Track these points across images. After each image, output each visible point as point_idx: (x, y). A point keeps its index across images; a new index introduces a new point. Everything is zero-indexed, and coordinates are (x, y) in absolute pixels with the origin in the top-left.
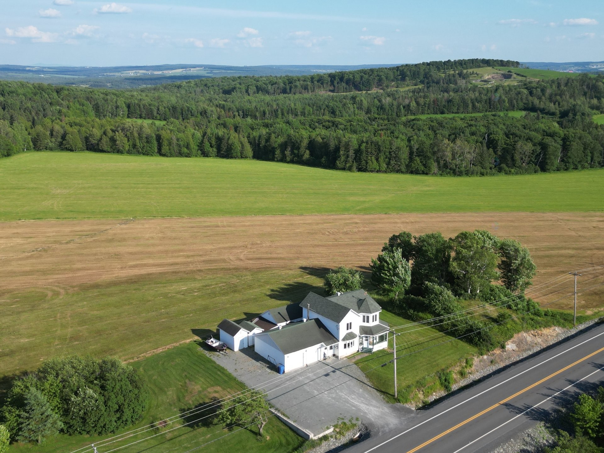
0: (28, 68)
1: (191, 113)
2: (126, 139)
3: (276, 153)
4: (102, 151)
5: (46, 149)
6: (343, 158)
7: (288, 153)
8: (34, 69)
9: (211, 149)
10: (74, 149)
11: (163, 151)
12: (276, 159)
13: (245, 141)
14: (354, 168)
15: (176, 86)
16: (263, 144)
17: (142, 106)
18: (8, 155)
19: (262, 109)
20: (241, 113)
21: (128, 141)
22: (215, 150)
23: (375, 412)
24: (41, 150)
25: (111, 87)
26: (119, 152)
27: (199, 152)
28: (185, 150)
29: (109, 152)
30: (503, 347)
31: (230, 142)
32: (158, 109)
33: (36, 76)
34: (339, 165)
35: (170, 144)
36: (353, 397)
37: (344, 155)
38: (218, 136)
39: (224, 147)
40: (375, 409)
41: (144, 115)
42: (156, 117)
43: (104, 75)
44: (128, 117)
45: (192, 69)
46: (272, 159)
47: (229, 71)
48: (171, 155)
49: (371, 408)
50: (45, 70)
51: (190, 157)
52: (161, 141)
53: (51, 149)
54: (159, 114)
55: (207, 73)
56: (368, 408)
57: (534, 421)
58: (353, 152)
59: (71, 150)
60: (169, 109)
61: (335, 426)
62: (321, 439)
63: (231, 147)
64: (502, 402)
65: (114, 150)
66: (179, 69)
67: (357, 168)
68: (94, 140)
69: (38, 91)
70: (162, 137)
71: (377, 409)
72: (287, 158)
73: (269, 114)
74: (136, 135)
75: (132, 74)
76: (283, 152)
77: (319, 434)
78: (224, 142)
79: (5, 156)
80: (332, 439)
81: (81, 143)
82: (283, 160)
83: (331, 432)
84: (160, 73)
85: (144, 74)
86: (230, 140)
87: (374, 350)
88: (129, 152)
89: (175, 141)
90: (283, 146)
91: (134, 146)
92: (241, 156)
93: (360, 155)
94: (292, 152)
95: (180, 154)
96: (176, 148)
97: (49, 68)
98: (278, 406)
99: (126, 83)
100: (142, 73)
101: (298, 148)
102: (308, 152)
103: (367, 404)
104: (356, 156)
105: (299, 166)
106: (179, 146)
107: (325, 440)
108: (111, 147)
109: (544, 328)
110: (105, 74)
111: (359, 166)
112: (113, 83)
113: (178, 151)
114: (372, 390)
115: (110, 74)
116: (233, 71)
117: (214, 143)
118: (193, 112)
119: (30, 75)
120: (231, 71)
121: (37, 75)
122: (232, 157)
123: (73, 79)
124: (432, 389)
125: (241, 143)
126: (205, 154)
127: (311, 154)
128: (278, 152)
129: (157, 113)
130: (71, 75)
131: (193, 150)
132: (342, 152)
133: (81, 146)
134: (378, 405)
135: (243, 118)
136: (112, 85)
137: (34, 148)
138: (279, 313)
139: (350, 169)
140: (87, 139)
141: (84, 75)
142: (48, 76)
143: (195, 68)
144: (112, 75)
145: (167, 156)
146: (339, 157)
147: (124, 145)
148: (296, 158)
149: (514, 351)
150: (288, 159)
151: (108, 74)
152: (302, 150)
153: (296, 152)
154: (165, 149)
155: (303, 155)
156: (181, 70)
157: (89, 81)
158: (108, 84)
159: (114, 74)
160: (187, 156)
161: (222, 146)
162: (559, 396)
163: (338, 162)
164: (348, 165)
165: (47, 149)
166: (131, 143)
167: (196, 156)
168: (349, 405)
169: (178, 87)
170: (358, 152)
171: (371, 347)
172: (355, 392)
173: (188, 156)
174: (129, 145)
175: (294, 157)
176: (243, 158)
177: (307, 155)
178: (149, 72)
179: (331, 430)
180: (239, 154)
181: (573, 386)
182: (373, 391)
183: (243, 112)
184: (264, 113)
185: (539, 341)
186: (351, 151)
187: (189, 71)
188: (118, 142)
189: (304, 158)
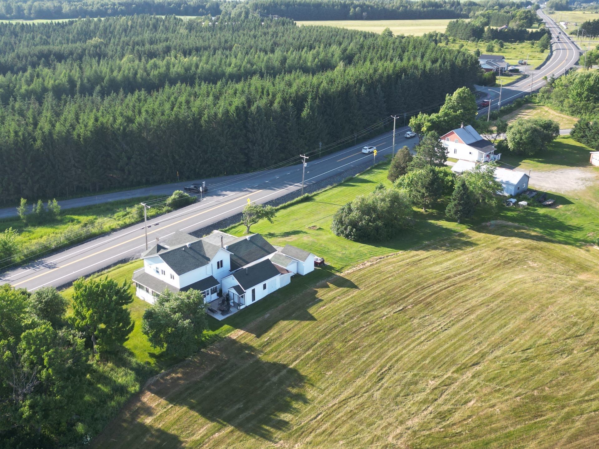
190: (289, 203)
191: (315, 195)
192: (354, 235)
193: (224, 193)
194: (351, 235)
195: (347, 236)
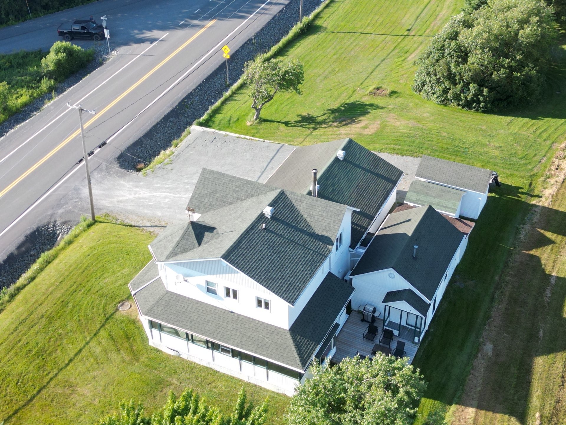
23: (122, 193)
36: (167, 200)
40: (124, 198)
49: (131, 197)
56: (135, 194)
71: (120, 199)
103: (140, 198)
114: (141, 222)
134: (122, 205)
168: (167, 186)
172: (169, 208)
182: (138, 222)
190: (284, 40)
191: (317, 17)
192: (485, 101)
193: (148, 34)
194: (479, 102)
195: (468, 105)
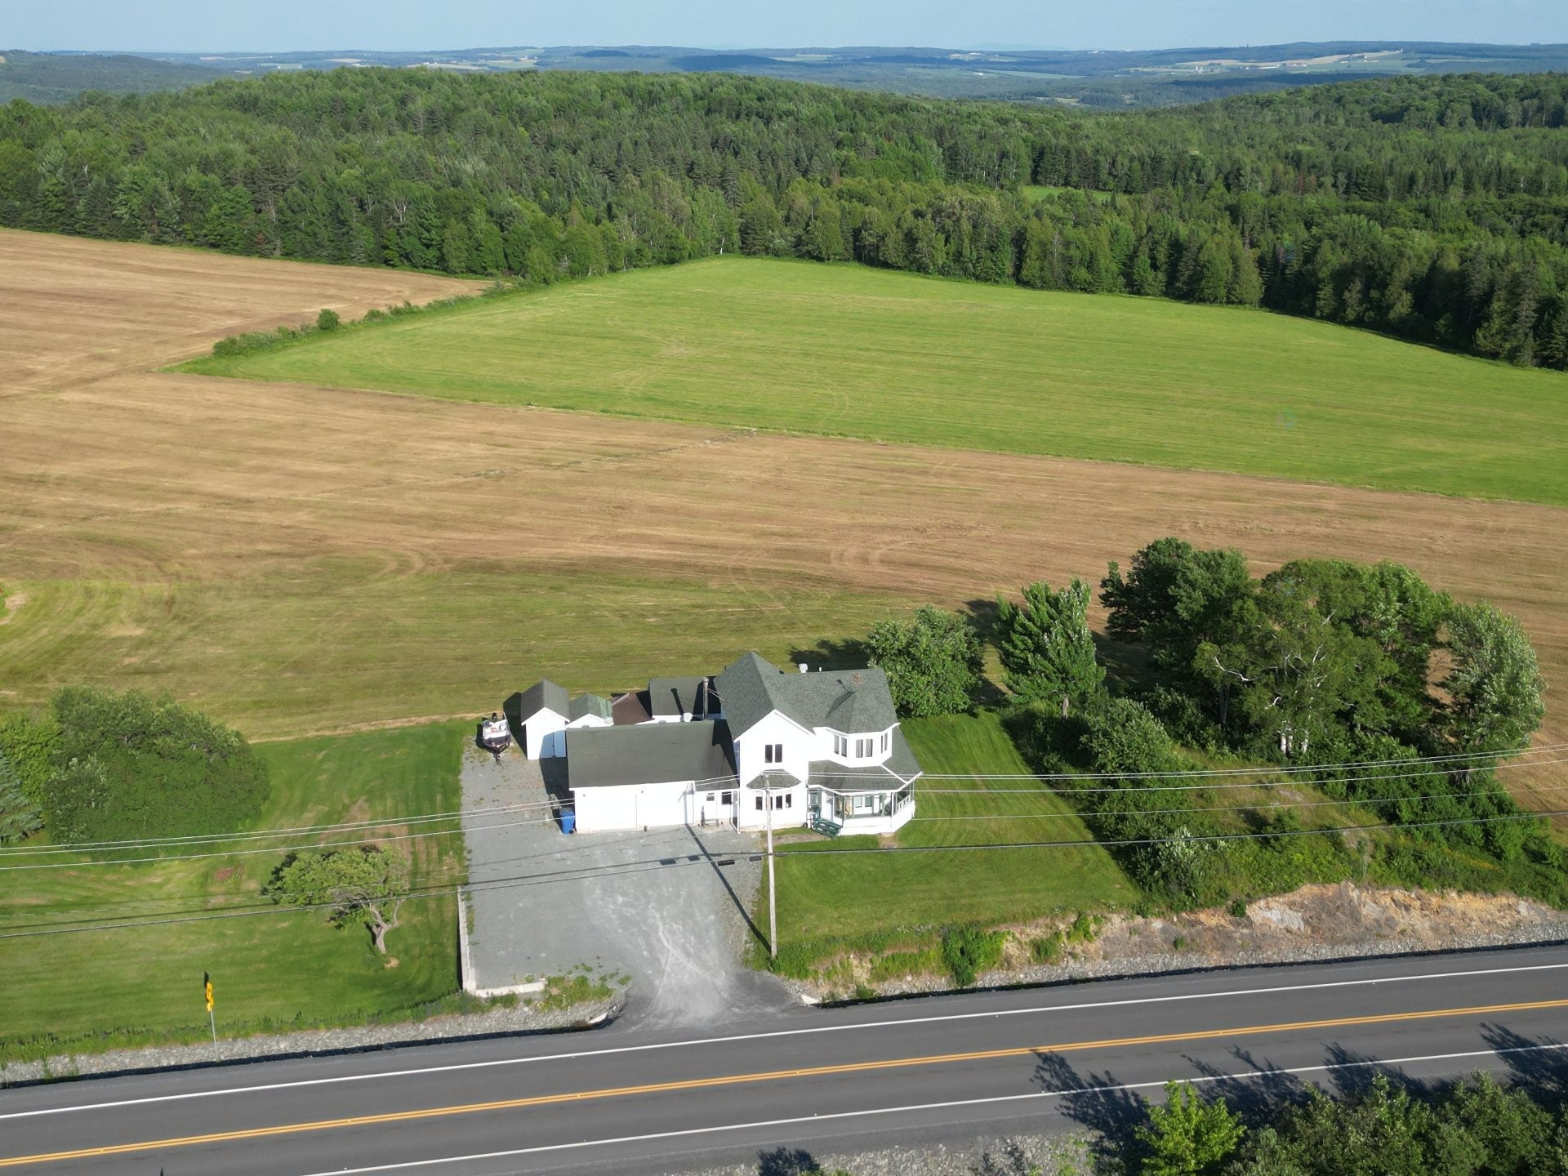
0: (954, 56)
1: (1199, 175)
2: (942, 237)
3: (1321, 294)
4: (886, 265)
5: (767, 251)
6: (1497, 323)
7: (1353, 295)
8: (967, 58)
9: (1150, 275)
10: (824, 255)
11: (1024, 272)
12: (1318, 313)
13: (1248, 256)
14: (1527, 355)
15: (1257, 103)
16: (1296, 268)
17: (1074, 155)
18: (672, 261)
19: (1408, 170)
20: (1342, 178)
21: (947, 241)
22: (1161, 276)
23: (686, 977)
24: (754, 253)
25: (1132, 104)
26: (921, 269)
27: (1121, 280)
28: (1082, 274)
29: (899, 268)
30: (1237, 910)
31: (1203, 257)
32: (1113, 164)
33: (966, 75)
34: (1481, 341)
35: (1044, 255)
36: (675, 927)
37: (1502, 313)
38: (1177, 240)
39: (1185, 273)
40: (696, 969)
41: (1075, 178)
42: (1104, 185)
43: (1128, 73)
44: (1035, 181)
45: (1367, 55)
46: (1308, 312)
47: (1476, 60)
48: (1045, 286)
49: (689, 965)
50: (992, 60)
51: (1092, 292)
52: (1024, 247)
53: (777, 254)
54: (1115, 176)
55: (1409, 66)
56: (680, 964)
57: (1070, 1120)
58: (1534, 305)
59: (819, 259)
60: (1143, 164)
61: (551, 982)
62: (494, 1000)
63: (1202, 272)
64: (1044, 1049)
65: (912, 263)
66: (1332, 54)
67: (1535, 356)
68: (871, 235)
69: (849, 112)
70: (1028, 236)
72: (1349, 311)
73: (1426, 184)
74: (966, 226)
75: (1199, 68)
76: (1339, 293)
77: (498, 986)
78: (1187, 257)
79: (665, 263)
80: (526, 1009)
81: (842, 241)
82: (1336, 316)
83: (534, 992)
84: (1275, 66)
85: (1233, 69)
86: (1203, 251)
87: (843, 832)
88: (944, 272)
89: (1057, 249)
90: (1342, 278)
91: (958, 256)
92: (1228, 298)
93: (1554, 317)
94: (1365, 293)
95: (1070, 284)
96: (1058, 267)
97: (1002, 54)
98: (476, 901)
99: (1173, 94)
100: (1227, 68)
101: (1383, 286)
102: (1407, 297)
103: (687, 954)
104: (1540, 320)
105: (1373, 336)
106: (1068, 260)
107: (505, 1006)
108: (906, 257)
109: (1459, 892)
110: (1132, 70)
111: (1545, 350)
112: (1140, 94)
113: (1063, 275)
114: (737, 923)
115: (1146, 70)
116: (1487, 60)
117: (1162, 257)
118: (1203, 172)
119: (953, 73)
120: (1482, 60)
121: (969, 73)
122: (1202, 300)
123: (1049, 82)
124: (912, 965)
125: (1234, 260)
126: (1134, 287)
127: (1417, 305)
128: (1326, 293)
129: (1110, 174)
130: (1049, 72)
131: (1104, 274)
132: (1496, 306)
133: (840, 248)
135: (1345, 192)
136: (1137, 98)
137: (742, 248)
138: (674, 691)
139: (1512, 358)
140: (856, 233)
141: (1081, 72)
142: (994, 74)
143: (1376, 50)
144: (1148, 73)
145: (1033, 287)
146: (1488, 318)
147: (933, 251)
148: (1372, 314)
149: (1289, 931)
150: (1351, 314)
151: (1140, 69)
152: (1394, 289)
153: (1374, 294)
154: (1031, 267)
155: (1390, 307)
156: (1336, 58)
157: (1082, 89)
158: (1126, 97)
159: (1155, 69)
160: (1084, 290)
161: (1181, 267)
162: (1244, 1082)
163: (1480, 333)
164: (1507, 346)
165: (768, 254)
166: (952, 247)
167: (1110, 291)
168: (642, 944)
169: (1262, 106)
170: (1548, 307)
171: (837, 821)
172: (692, 917)
173: (1087, 288)
174: (947, 254)
175: (1367, 310)
176: (1233, 303)
177: (1402, 305)
178: (1247, 65)
179: (538, 987)
180: (1223, 292)
181: (1328, 1070)
182: (740, 928)
183: (1349, 177)
184: (1412, 181)
185: (1418, 926)
186: (1525, 304)
187: (1359, 61)
188: (920, 244)
189: (1392, 315)
